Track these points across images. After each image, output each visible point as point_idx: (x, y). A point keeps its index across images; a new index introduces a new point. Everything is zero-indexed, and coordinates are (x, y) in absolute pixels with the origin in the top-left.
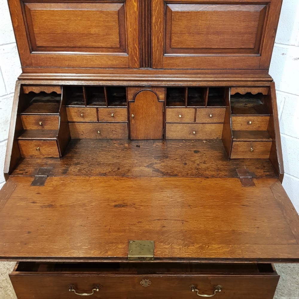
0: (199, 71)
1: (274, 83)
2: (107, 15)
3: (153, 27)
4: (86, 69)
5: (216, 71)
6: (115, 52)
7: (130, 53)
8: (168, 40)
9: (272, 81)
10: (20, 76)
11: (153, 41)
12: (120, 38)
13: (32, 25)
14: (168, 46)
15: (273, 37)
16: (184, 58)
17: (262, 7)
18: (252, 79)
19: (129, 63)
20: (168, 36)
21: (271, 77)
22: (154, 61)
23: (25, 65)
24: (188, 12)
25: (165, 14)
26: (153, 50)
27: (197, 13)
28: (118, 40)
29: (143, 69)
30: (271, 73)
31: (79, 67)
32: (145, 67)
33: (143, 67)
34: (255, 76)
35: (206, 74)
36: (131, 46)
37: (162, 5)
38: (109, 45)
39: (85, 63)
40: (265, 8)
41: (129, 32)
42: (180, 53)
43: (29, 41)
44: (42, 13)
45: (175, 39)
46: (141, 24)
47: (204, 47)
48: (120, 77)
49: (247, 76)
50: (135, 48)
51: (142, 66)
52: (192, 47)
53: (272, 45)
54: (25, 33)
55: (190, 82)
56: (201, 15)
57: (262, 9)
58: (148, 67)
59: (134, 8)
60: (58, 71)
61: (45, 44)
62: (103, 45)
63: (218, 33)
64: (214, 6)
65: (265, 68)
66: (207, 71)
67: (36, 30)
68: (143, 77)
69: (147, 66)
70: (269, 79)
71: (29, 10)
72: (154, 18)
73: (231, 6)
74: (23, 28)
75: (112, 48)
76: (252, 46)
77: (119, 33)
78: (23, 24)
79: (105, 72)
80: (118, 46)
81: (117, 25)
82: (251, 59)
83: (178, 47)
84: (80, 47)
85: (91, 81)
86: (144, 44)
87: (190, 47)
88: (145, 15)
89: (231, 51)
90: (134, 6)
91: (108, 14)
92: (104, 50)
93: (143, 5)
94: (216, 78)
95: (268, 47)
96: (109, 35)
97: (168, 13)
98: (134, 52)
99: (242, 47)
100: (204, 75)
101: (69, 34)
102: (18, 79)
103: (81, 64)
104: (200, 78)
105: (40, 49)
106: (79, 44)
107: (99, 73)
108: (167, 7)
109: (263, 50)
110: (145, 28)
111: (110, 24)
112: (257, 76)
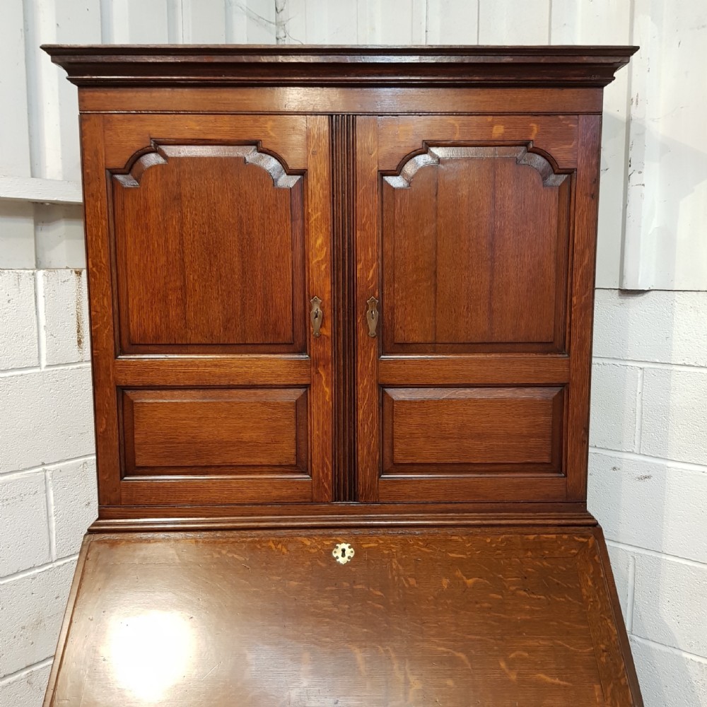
0: (449, 506)
1: (600, 529)
2: (274, 408)
3: (360, 428)
4: (228, 508)
5: (484, 506)
6: (287, 473)
7: (315, 474)
8: (387, 450)
9: (596, 525)
10: (93, 525)
11: (360, 452)
12: (297, 448)
13: (133, 428)
14: (387, 460)
15: (584, 443)
16: (420, 481)
17: (555, 391)
18: (556, 522)
19: (312, 492)
20: (387, 442)
21: (593, 518)
22: (361, 488)
23: (106, 503)
24: (423, 402)
25: (382, 405)
26: (360, 469)
27: (438, 402)
28: (294, 451)
29: (341, 504)
30: (590, 508)
31: (214, 503)
32: (345, 500)
33: (339, 500)
34: (562, 516)
35: (464, 511)
36: (316, 461)
37: (376, 391)
38: (275, 462)
39: (225, 496)
40: (561, 393)
41: (314, 436)
42: (411, 472)
43: (122, 458)
44: (155, 407)
45: (399, 446)
46: (336, 424)
47: (456, 460)
48: (293, 520)
49: (545, 516)
50: (324, 464)
51: (337, 498)
52: (434, 461)
53: (585, 457)
54: (117, 443)
55: (435, 529)
56: (446, 406)
57: (556, 394)
58: (350, 500)
59: (324, 396)
60: (170, 514)
61: (152, 463)
62: (265, 461)
63: (480, 436)
64: (468, 390)
65: (579, 499)
66: (465, 506)
67: (139, 437)
68: (340, 521)
69: (347, 497)
70: (590, 521)
71: (132, 403)
72: (360, 412)
73: (499, 391)
74: (114, 434)
75: (280, 466)
76: (547, 460)
77: (296, 439)
78: (116, 426)
79: (263, 511)
80: (294, 462)
81: (293, 427)
82: (548, 482)
83: (407, 462)
84: (219, 467)
85: (235, 532)
86: (342, 457)
87: (428, 461)
88: (345, 407)
89: (508, 467)
90: (324, 393)
91: (276, 406)
92: (266, 469)
93: (342, 392)
94: (485, 519)
95: (577, 461)
96: (277, 442)
97: (386, 404)
98: (323, 472)
99: (529, 461)
100: (460, 514)
101: (200, 443)
102: (89, 530)
103: (217, 498)
104: (452, 519)
105: (140, 471)
106: (218, 462)
107: (252, 515)
108: (384, 393)
109: (569, 467)
110: (344, 430)
111: (281, 423)
112: (565, 515)
